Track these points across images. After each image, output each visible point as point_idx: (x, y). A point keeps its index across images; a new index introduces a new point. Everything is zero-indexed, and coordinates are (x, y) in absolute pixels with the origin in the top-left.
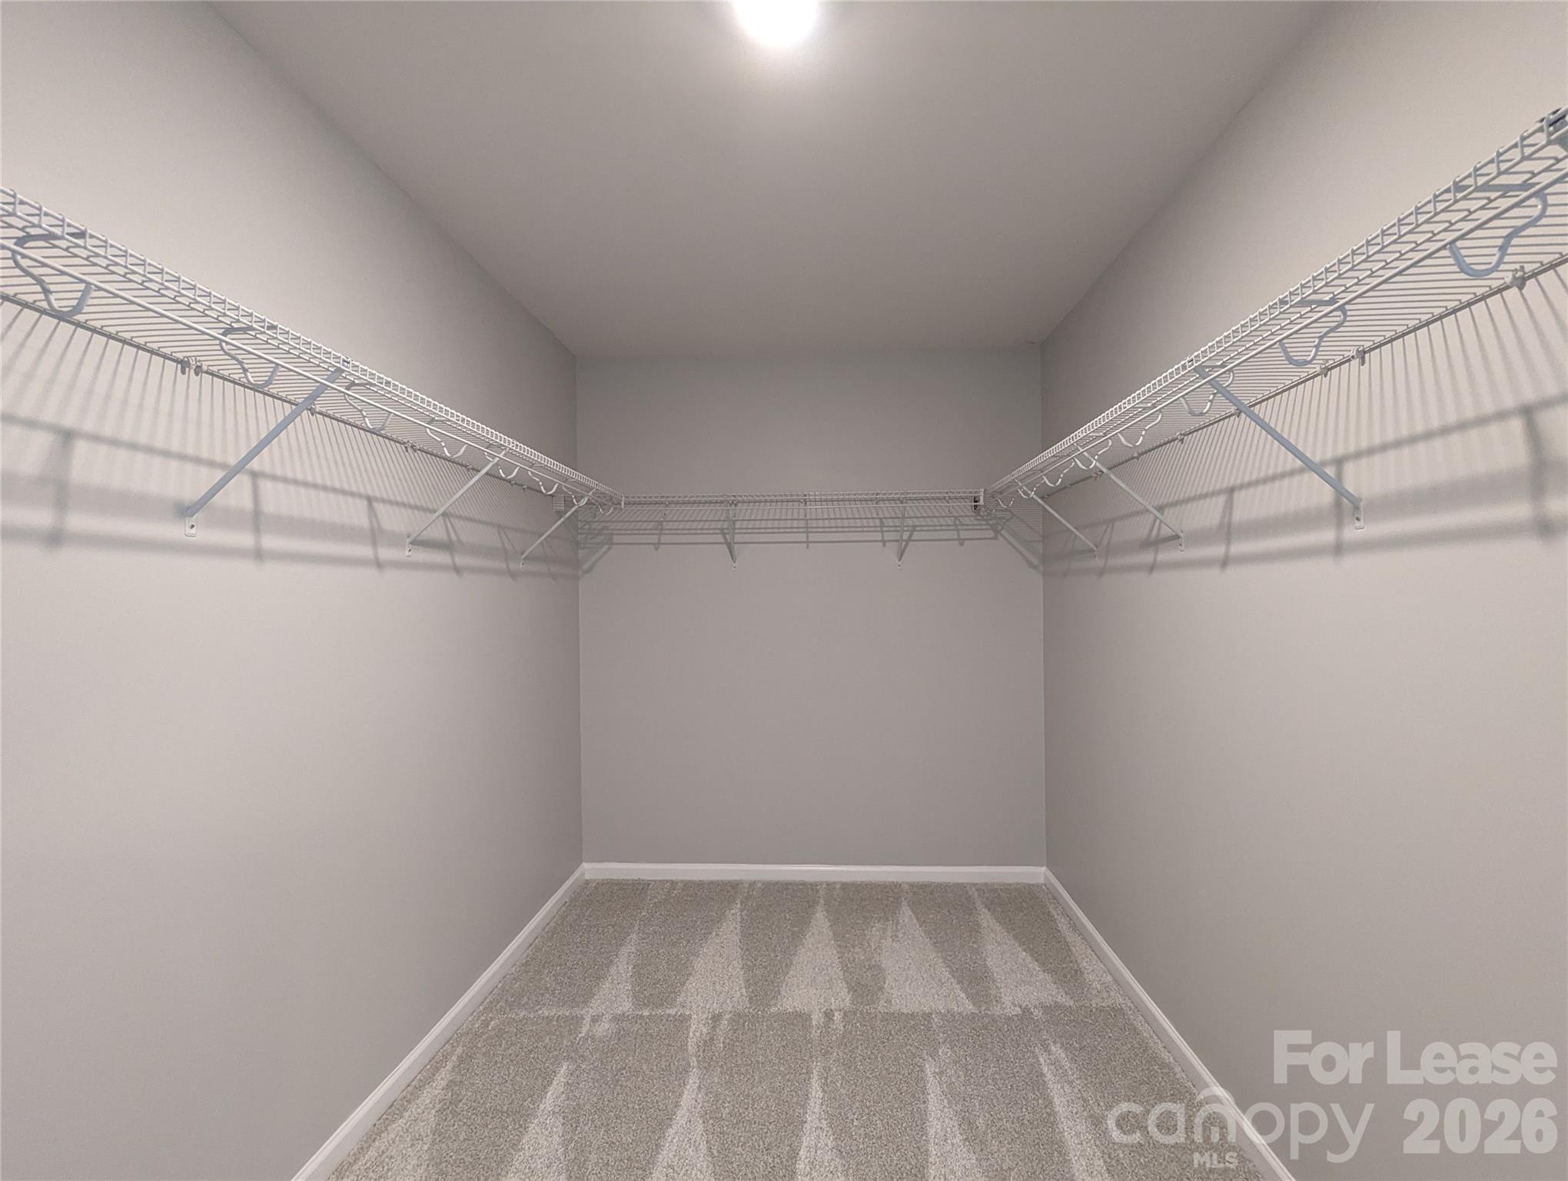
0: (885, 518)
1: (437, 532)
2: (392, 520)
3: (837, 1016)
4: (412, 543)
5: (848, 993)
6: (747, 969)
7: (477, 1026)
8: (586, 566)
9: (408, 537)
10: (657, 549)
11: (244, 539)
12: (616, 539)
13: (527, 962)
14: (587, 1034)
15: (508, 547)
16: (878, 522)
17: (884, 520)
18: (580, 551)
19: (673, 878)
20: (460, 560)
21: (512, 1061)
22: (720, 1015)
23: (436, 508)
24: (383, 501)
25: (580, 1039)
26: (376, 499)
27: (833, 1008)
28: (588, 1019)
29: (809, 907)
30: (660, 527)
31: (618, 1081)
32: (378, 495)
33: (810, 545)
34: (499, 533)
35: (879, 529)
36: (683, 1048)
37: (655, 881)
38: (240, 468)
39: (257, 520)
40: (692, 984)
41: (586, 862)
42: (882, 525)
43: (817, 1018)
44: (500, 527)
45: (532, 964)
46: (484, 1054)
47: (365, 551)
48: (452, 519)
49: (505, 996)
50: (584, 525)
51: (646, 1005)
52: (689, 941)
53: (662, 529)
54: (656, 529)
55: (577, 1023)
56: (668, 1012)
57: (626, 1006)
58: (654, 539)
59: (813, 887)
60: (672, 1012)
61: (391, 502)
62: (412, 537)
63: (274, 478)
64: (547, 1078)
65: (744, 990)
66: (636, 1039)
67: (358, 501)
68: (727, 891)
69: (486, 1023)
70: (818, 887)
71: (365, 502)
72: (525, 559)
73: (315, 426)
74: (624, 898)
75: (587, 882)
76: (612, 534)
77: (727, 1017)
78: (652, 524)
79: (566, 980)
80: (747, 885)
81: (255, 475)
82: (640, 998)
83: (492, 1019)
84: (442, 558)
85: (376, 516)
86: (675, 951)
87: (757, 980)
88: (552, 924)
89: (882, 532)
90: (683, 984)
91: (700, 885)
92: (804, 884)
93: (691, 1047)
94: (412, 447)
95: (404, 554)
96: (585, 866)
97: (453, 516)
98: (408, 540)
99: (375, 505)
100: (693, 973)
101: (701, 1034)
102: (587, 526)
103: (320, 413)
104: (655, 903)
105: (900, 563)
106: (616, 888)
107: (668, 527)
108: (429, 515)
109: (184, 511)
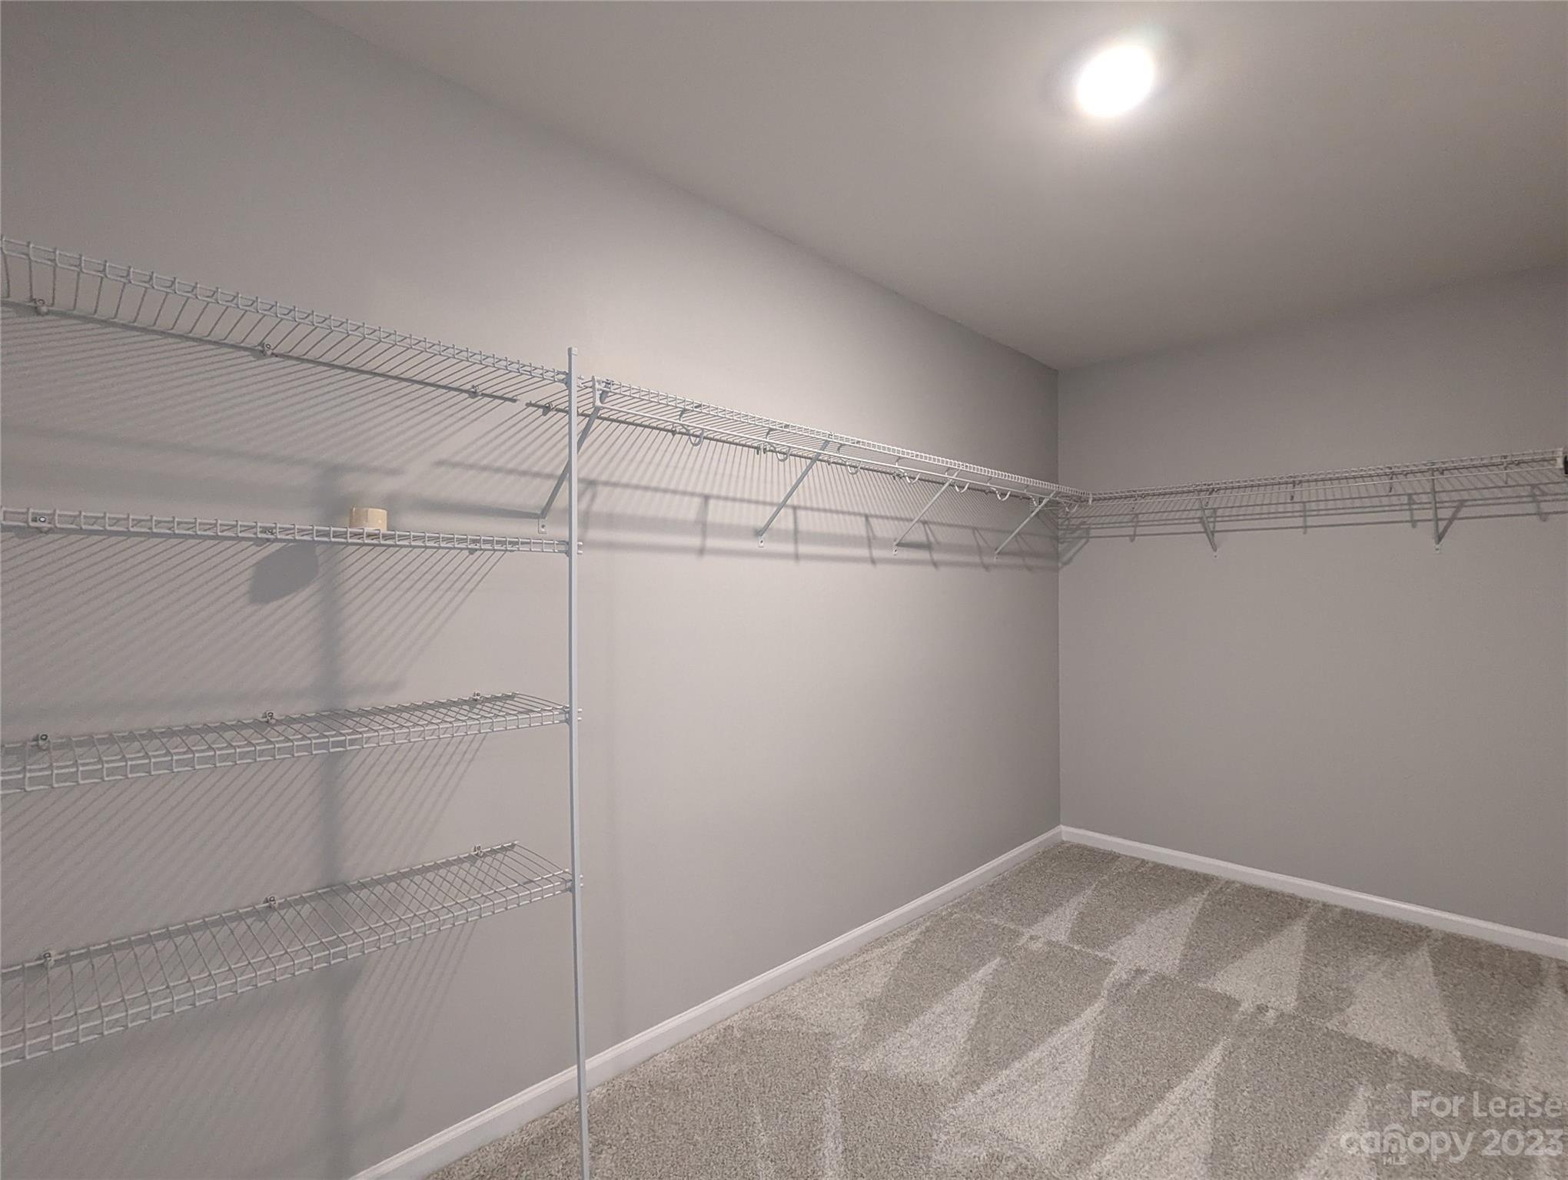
0: (1416, 494)
1: (918, 535)
2: (882, 529)
3: (1271, 1013)
4: (898, 545)
5: (1296, 1000)
6: (1189, 946)
7: (943, 913)
8: (1065, 559)
9: (895, 541)
10: (1132, 541)
11: (789, 548)
12: (1093, 533)
13: (993, 885)
14: (1023, 945)
15: (982, 543)
16: (1405, 499)
17: (1414, 497)
18: (1060, 545)
19: (1146, 858)
20: (937, 556)
21: (961, 942)
22: (1145, 971)
23: (913, 517)
24: (876, 516)
25: (1016, 947)
26: (872, 516)
27: (1269, 1005)
28: (1027, 936)
29: (1288, 918)
30: (1135, 520)
31: (1036, 982)
32: (873, 513)
33: (1309, 530)
34: (974, 533)
35: (1407, 507)
36: (1099, 981)
37: (1126, 856)
38: (783, 505)
39: (796, 536)
40: (1127, 942)
41: (1064, 825)
42: (1411, 502)
43: (1246, 1006)
44: (975, 529)
45: (998, 888)
46: (944, 932)
47: (864, 552)
48: (931, 526)
49: (969, 902)
50: (1064, 521)
51: (1078, 943)
52: (1139, 910)
53: (1138, 522)
54: (1132, 521)
55: (1017, 936)
56: (1097, 953)
57: (1062, 937)
58: (1130, 531)
59: (1304, 903)
60: (1101, 954)
61: (882, 517)
62: (898, 541)
63: (806, 508)
64: (983, 962)
65: (1178, 961)
66: (1061, 962)
67: (858, 518)
68: (1198, 881)
69: (951, 914)
70: (1309, 905)
71: (863, 519)
72: (999, 553)
73: (830, 471)
74: (1091, 862)
75: (1063, 842)
76: (1089, 528)
77: (1151, 974)
78: (1128, 517)
79: (1019, 906)
80: (1222, 882)
81: (795, 508)
82: (1075, 935)
83: (956, 913)
84: (923, 555)
85: (871, 526)
86: (1123, 913)
87: (1195, 957)
88: (1022, 865)
89: (1411, 510)
90: (1120, 939)
91: (1171, 870)
92: (1293, 897)
93: (1107, 982)
94: (898, 475)
95: (892, 553)
96: (1062, 828)
97: (931, 523)
98: (895, 543)
99: (870, 519)
100: (1133, 934)
101: (1120, 978)
102: (1067, 522)
103: (833, 463)
104: (1119, 873)
105: (1437, 546)
106: (1086, 852)
107: (1143, 519)
108: (906, 523)
109: (758, 533)
